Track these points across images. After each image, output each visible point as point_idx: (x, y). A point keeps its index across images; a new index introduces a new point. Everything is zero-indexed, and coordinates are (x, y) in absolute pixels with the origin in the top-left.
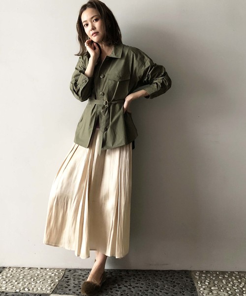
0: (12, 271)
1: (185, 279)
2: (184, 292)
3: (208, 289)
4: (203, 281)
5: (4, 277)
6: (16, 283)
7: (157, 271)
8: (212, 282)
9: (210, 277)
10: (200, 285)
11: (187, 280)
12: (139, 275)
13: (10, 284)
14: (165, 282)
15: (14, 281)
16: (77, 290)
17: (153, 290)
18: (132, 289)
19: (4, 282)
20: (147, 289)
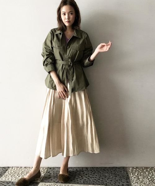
0: (14, 169)
1: (123, 172)
2: (122, 180)
3: (137, 178)
4: (134, 173)
5: (10, 173)
6: (18, 176)
7: (105, 168)
8: (139, 173)
9: (138, 170)
10: (132, 176)
11: (124, 173)
12: (94, 170)
13: (14, 177)
14: (110, 174)
15: (16, 175)
16: (56, 180)
17: (103, 179)
18: (90, 179)
19: (10, 176)
20: (99, 178)
